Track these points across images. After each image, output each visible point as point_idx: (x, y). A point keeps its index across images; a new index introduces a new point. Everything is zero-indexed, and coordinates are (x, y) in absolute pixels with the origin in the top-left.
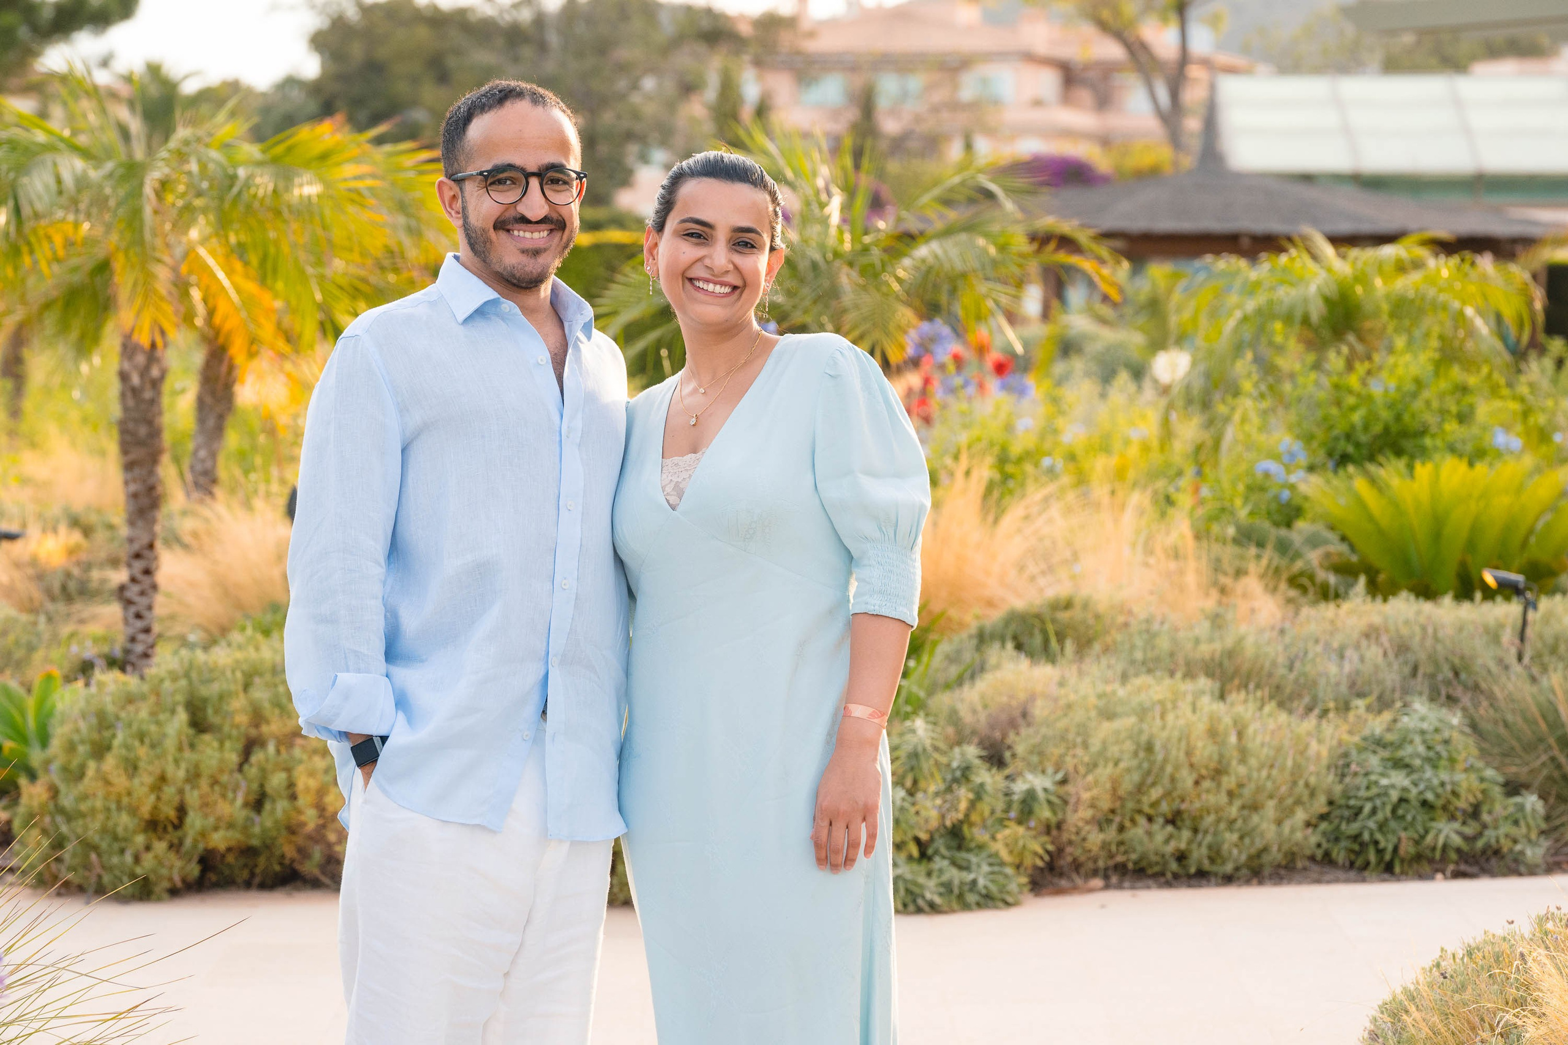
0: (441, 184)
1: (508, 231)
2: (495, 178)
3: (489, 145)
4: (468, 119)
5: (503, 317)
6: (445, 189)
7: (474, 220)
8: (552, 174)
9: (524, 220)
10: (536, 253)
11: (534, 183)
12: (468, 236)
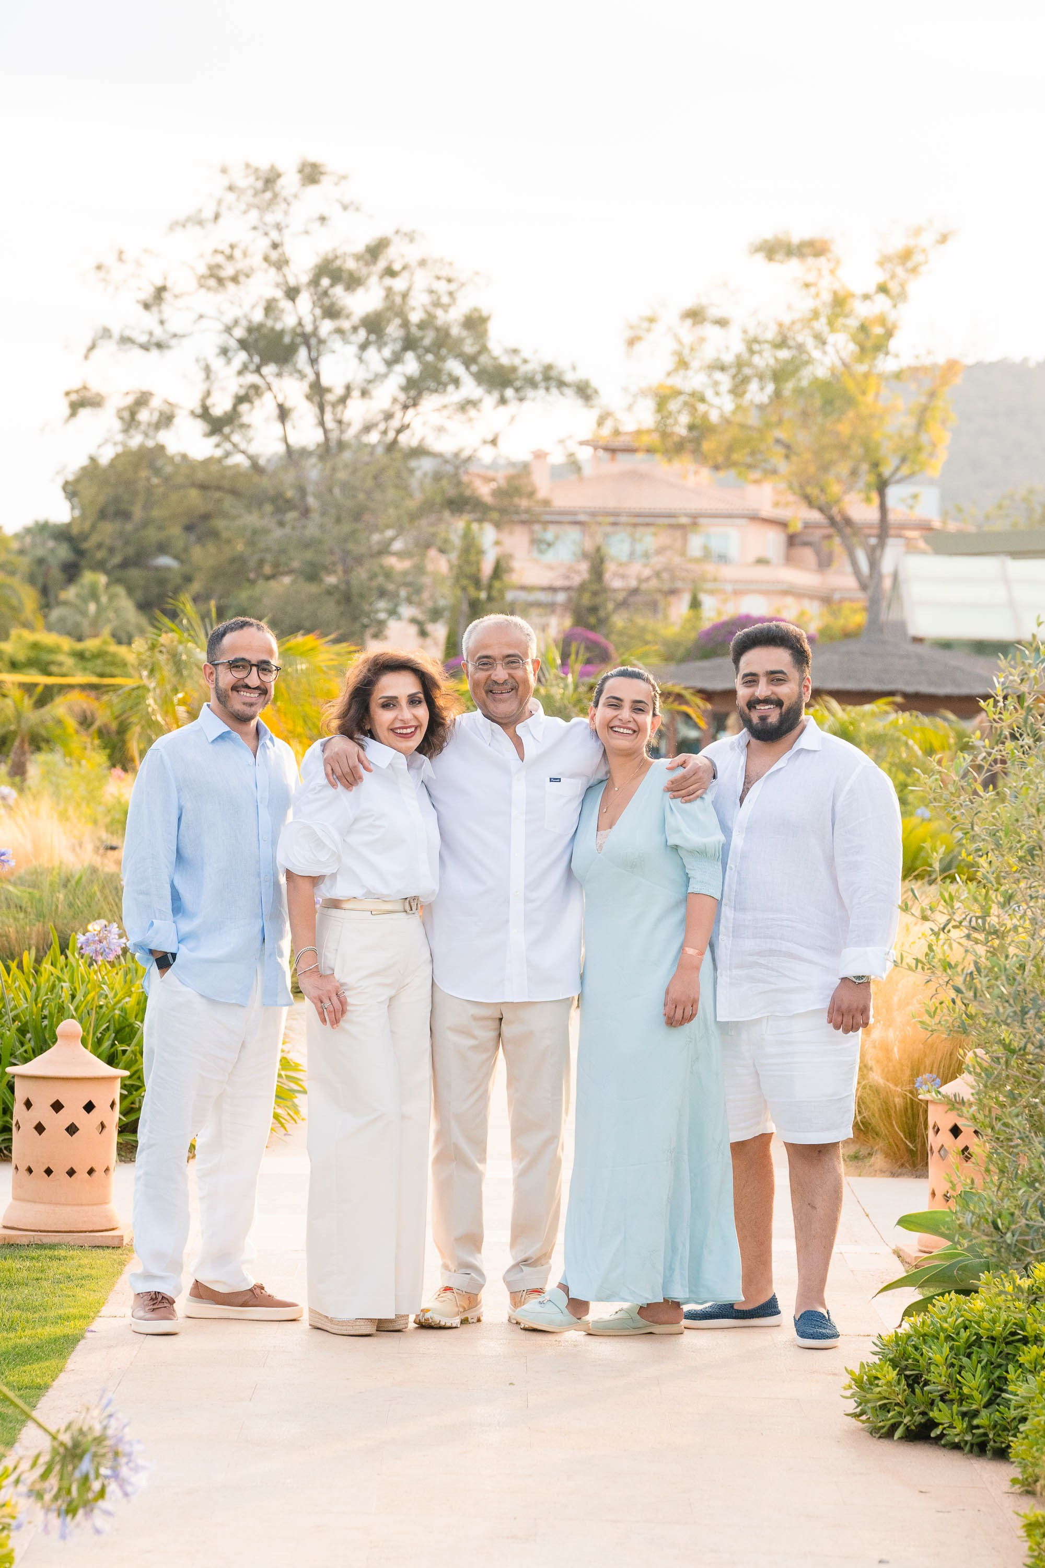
0: (206, 666)
1: (238, 691)
2: (235, 665)
3: (234, 648)
4: (223, 634)
5: (233, 740)
6: (207, 669)
7: (222, 684)
9: (247, 687)
10: (251, 705)
11: (255, 669)
12: (217, 693)
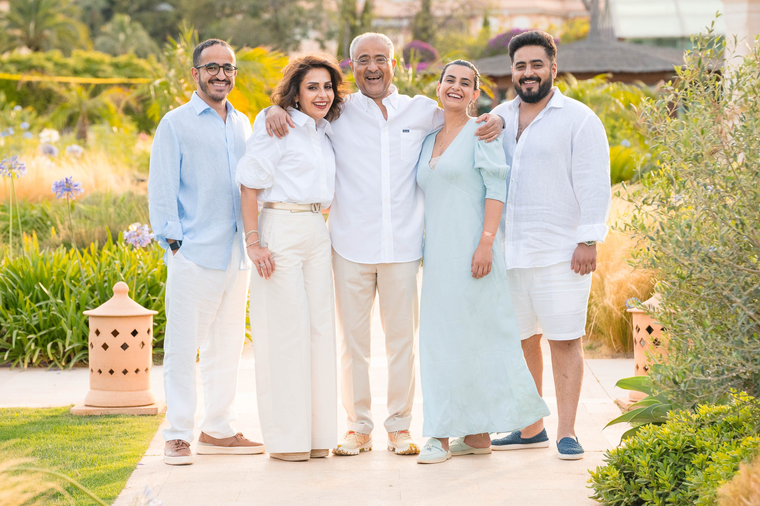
0: (193, 69)
1: (213, 83)
2: (209, 67)
3: (208, 57)
4: (202, 49)
5: (211, 113)
6: (194, 71)
7: (203, 80)
8: (227, 67)
9: (218, 80)
10: (221, 91)
11: (222, 69)
12: (201, 85)
